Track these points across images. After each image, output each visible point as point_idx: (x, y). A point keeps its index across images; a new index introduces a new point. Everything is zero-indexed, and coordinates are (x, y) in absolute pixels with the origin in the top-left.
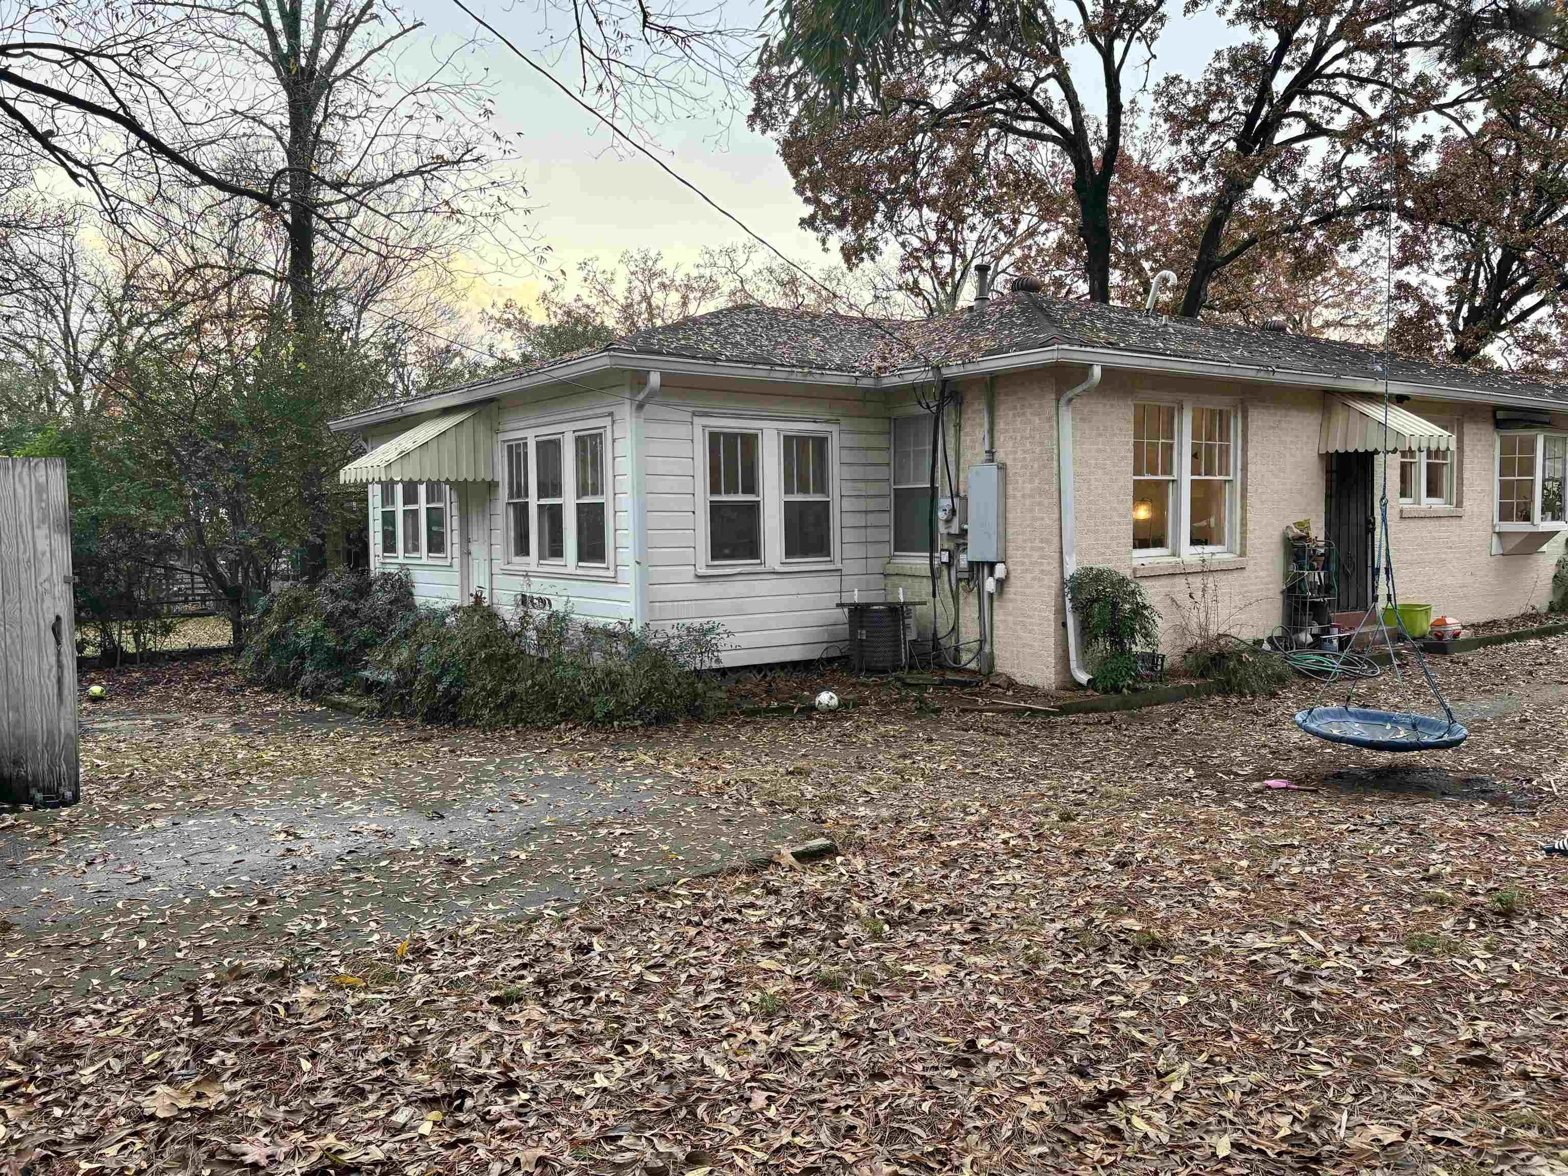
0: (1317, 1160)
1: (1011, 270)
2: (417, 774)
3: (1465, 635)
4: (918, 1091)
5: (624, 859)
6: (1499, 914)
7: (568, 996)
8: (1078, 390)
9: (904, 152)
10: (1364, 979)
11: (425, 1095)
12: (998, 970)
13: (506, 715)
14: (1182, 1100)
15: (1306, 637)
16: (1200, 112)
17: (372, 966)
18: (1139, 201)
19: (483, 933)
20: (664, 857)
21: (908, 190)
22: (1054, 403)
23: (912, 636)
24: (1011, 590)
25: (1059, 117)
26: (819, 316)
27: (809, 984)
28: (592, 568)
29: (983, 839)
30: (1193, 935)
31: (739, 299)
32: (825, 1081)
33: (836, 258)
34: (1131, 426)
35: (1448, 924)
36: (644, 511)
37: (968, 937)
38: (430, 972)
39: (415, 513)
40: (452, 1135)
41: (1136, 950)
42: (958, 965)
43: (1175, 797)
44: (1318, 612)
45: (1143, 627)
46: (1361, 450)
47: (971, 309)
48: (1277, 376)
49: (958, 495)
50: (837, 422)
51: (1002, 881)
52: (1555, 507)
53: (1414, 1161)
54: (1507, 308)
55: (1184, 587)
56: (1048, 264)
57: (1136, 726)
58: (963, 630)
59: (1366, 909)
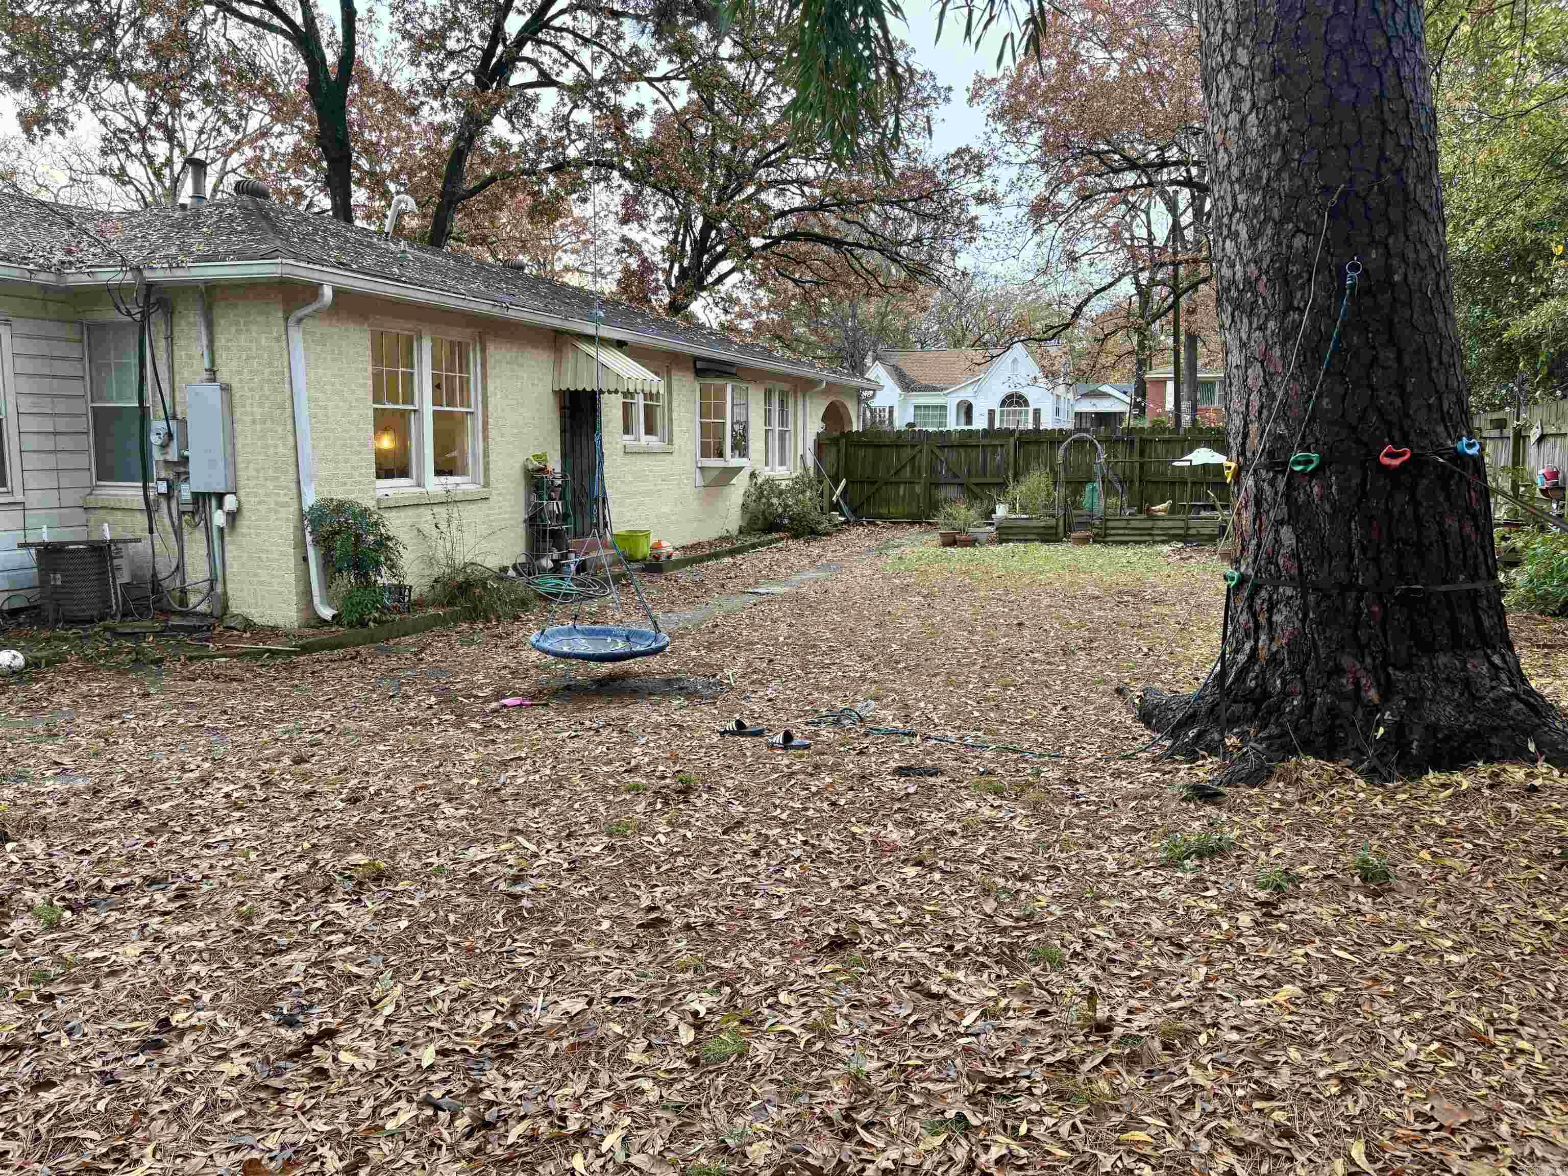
0: (514, 1045)
1: (242, 171)
3: (676, 556)
4: (93, 1090)
6: (679, 792)
8: (308, 310)
10: (568, 870)
12: (204, 935)
14: (393, 1022)
15: (547, 563)
16: (439, 36)
18: (381, 119)
21: (106, 59)
22: (282, 322)
23: (124, 578)
24: (244, 524)
25: (290, 8)
29: (201, 796)
30: (420, 859)
34: (369, 353)
35: (640, 808)
37: (172, 906)
41: (360, 884)
42: (156, 939)
43: (415, 725)
44: (557, 539)
45: (387, 559)
46: (588, 389)
47: (185, 207)
48: (510, 312)
49: (174, 417)
50: (7, 323)
51: (220, 838)
52: (741, 446)
53: (596, 1024)
54: (708, 271)
55: (430, 517)
56: (284, 171)
57: (382, 658)
58: (189, 569)
59: (576, 806)
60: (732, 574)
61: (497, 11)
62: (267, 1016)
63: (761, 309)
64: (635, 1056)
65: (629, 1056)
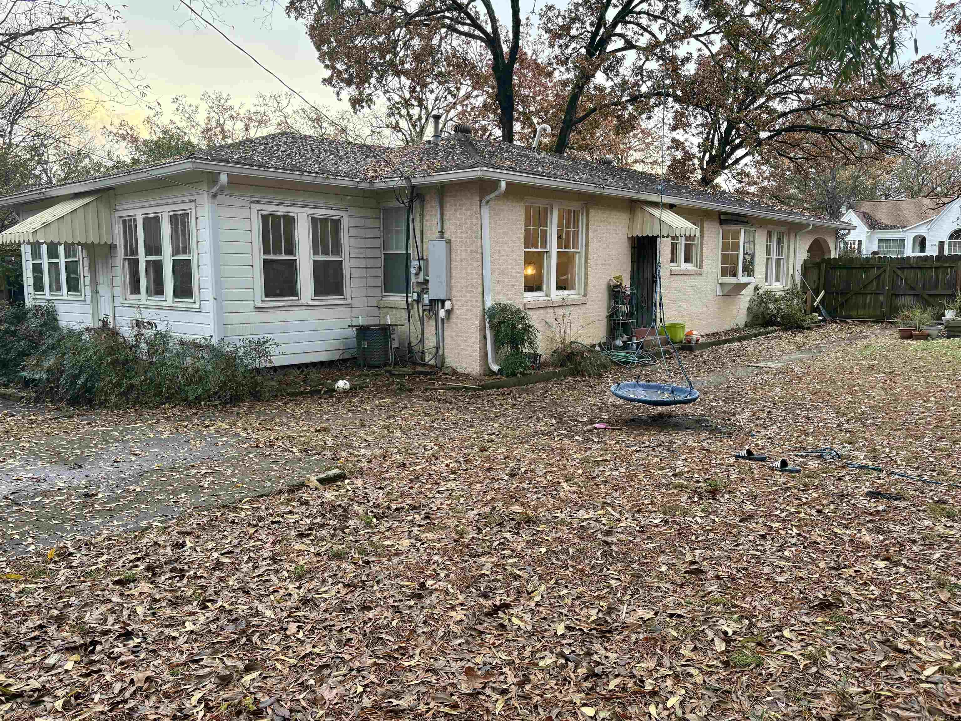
0: (610, 631)
1: (455, 119)
2: (62, 440)
3: (702, 340)
4: (390, 615)
5: (208, 488)
6: (710, 492)
7: (168, 575)
8: (492, 195)
9: (388, 40)
10: (639, 532)
11: (67, 645)
12: (440, 540)
13: (127, 399)
14: (540, 606)
15: (619, 343)
16: (566, 29)
17: (30, 566)
18: (531, 81)
19: (110, 540)
20: (234, 486)
21: (391, 65)
22: (478, 203)
23: (395, 345)
24: (454, 318)
25: (484, 24)
26: (334, 142)
27: (325, 557)
28: (185, 303)
29: (434, 464)
30: (551, 513)
31: (284, 128)
32: (334, 614)
33: (346, 105)
34: (523, 219)
35: (683, 499)
36: (218, 265)
37: (423, 522)
38: (71, 567)
39: (57, 265)
40: (87, 669)
41: (519, 523)
42: (417, 539)
43: (544, 435)
44: (626, 328)
45: (529, 338)
46: (650, 235)
47: (429, 142)
48: (605, 190)
49: (422, 259)
50: (346, 210)
51: (444, 488)
52: (749, 270)
53: (660, 627)
54: (729, 156)
55: (552, 314)
56: (477, 116)
57: (525, 395)
58: (426, 341)
59: (643, 493)
60: (740, 354)
61: (601, 7)
62: (473, 590)
63: (765, 178)
64: (686, 651)
65: (682, 652)
